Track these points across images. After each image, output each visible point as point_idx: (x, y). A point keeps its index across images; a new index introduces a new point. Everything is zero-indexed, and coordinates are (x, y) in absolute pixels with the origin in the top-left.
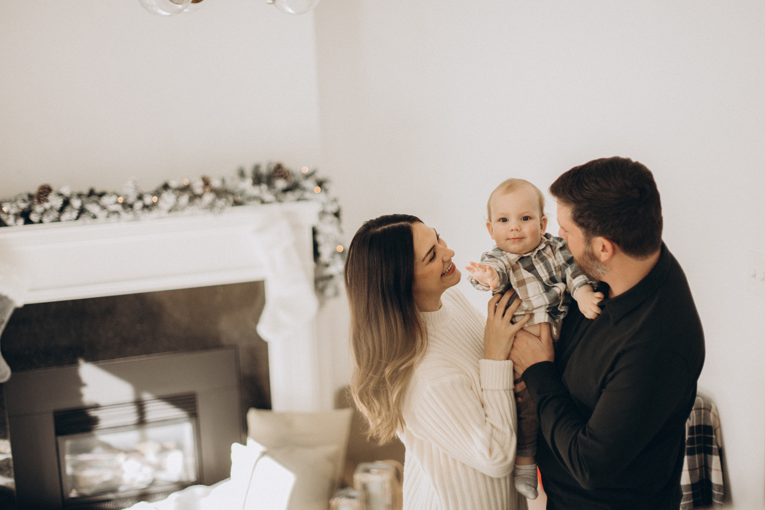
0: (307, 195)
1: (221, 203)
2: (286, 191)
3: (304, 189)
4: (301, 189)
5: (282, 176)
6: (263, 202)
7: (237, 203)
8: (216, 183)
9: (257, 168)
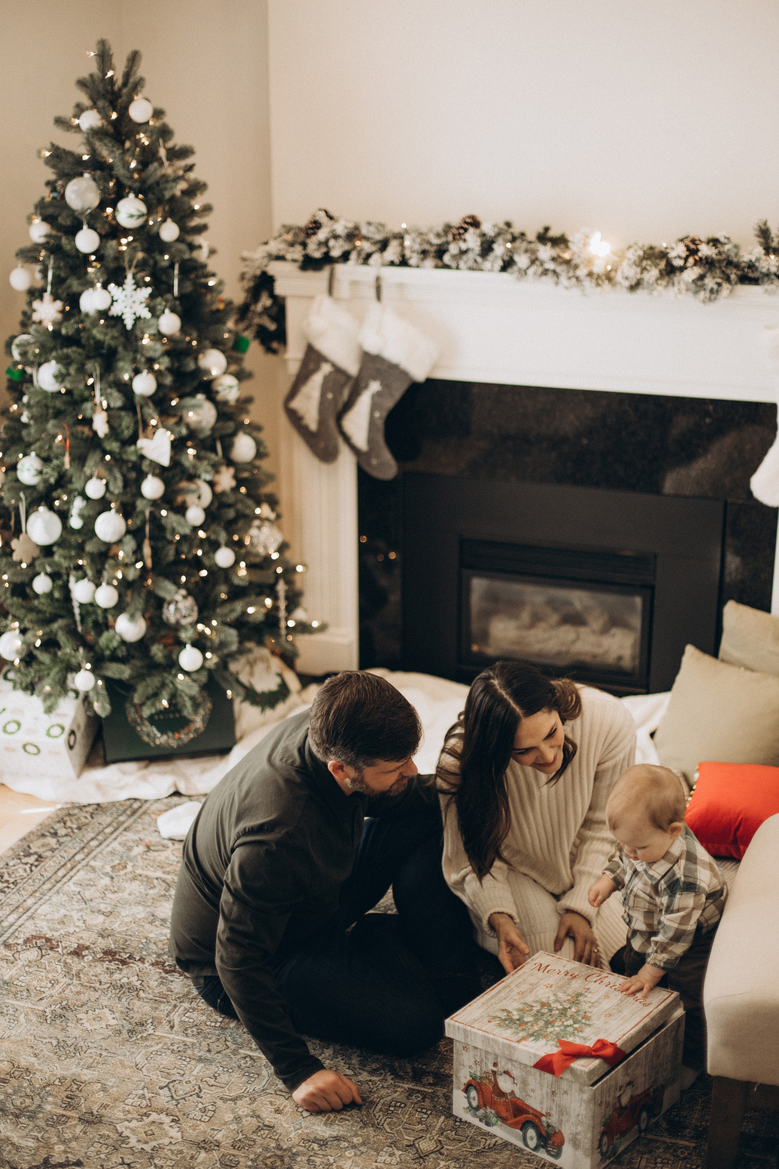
1: (712, 279)
7: (743, 280)
8: (705, 249)
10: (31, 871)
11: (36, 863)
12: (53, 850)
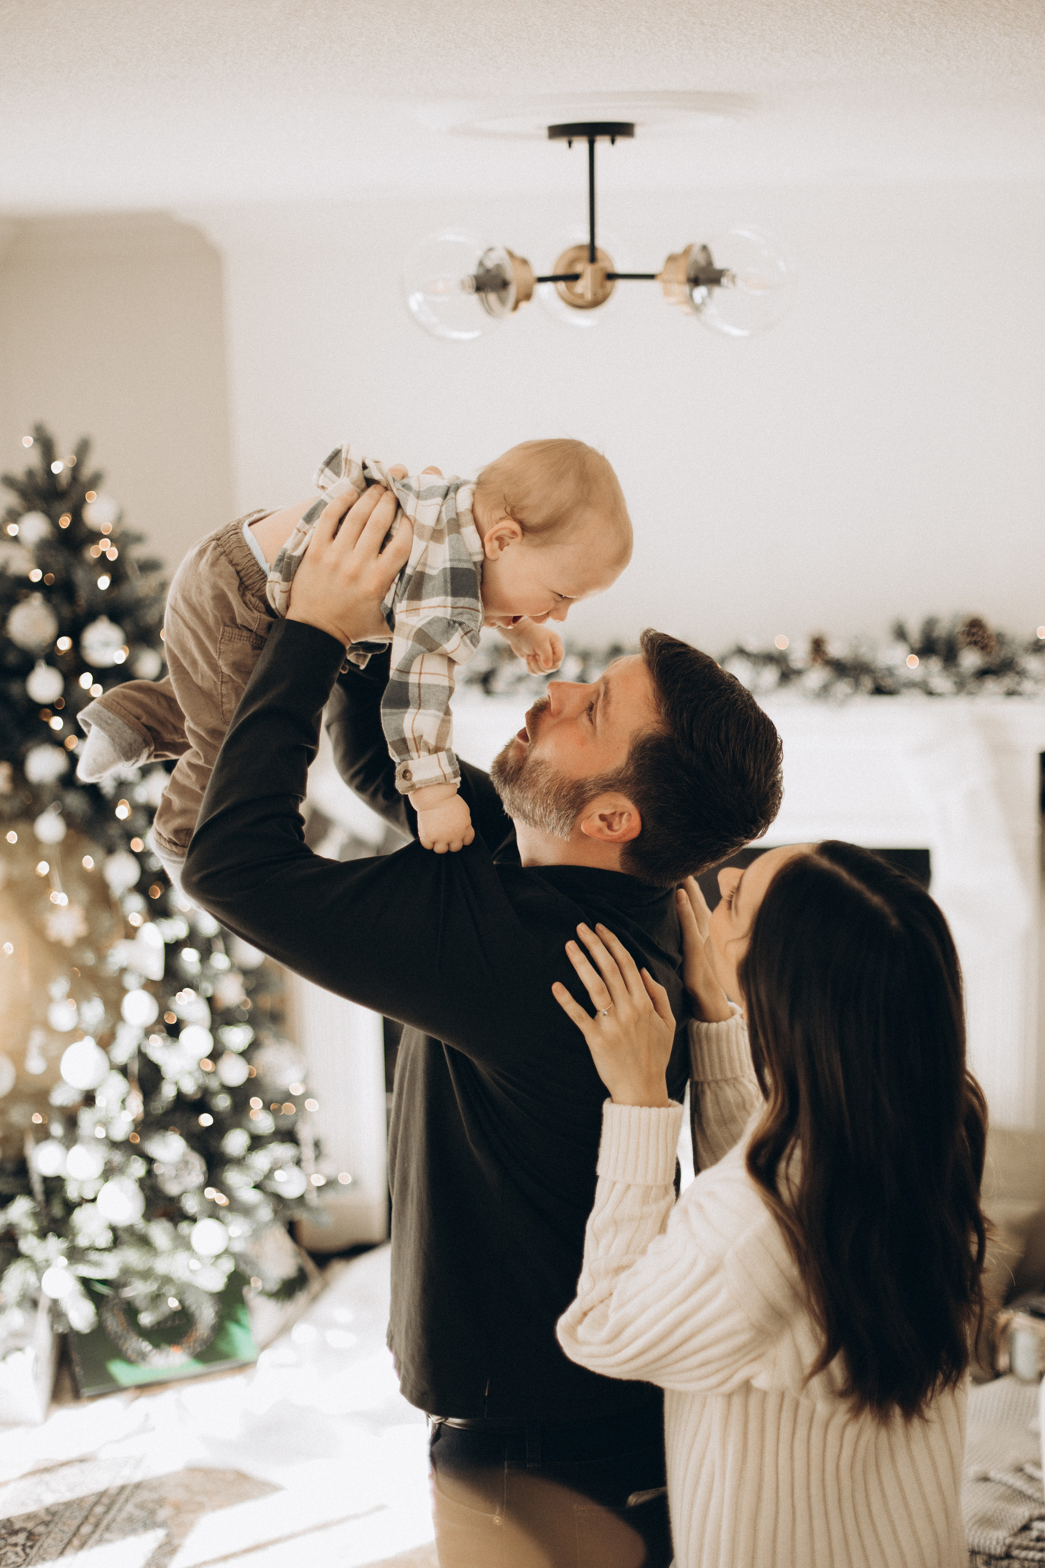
0: (1027, 686)
1: (843, 687)
2: (983, 674)
3: (1022, 674)
4: (1018, 673)
5: (975, 643)
6: (930, 693)
7: (879, 690)
8: (836, 649)
9: (930, 624)
10: (27, 1555)
11: (29, 1544)
12: (46, 1524)
